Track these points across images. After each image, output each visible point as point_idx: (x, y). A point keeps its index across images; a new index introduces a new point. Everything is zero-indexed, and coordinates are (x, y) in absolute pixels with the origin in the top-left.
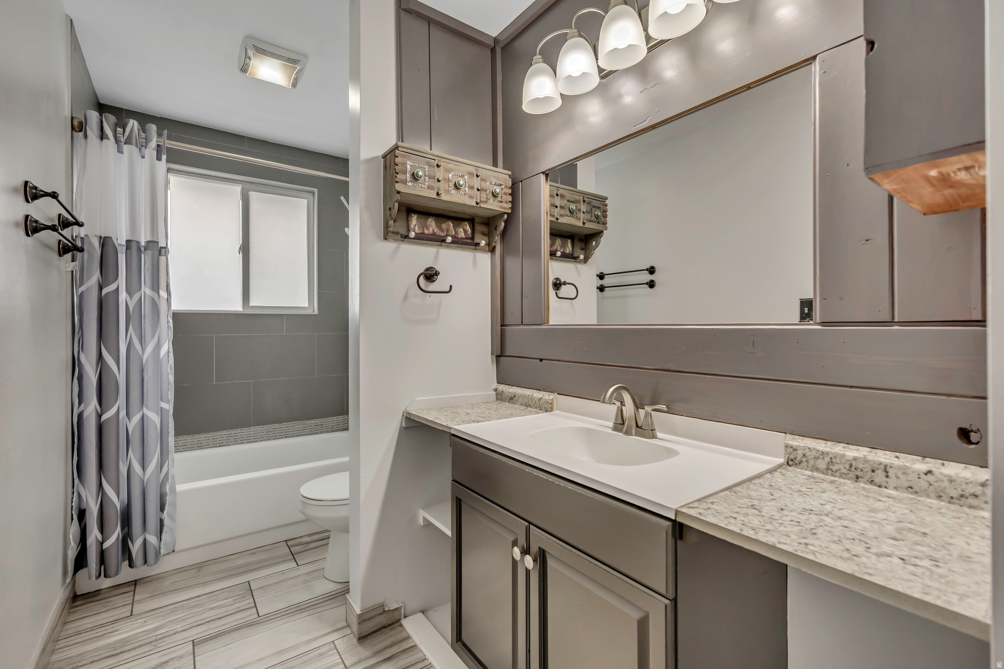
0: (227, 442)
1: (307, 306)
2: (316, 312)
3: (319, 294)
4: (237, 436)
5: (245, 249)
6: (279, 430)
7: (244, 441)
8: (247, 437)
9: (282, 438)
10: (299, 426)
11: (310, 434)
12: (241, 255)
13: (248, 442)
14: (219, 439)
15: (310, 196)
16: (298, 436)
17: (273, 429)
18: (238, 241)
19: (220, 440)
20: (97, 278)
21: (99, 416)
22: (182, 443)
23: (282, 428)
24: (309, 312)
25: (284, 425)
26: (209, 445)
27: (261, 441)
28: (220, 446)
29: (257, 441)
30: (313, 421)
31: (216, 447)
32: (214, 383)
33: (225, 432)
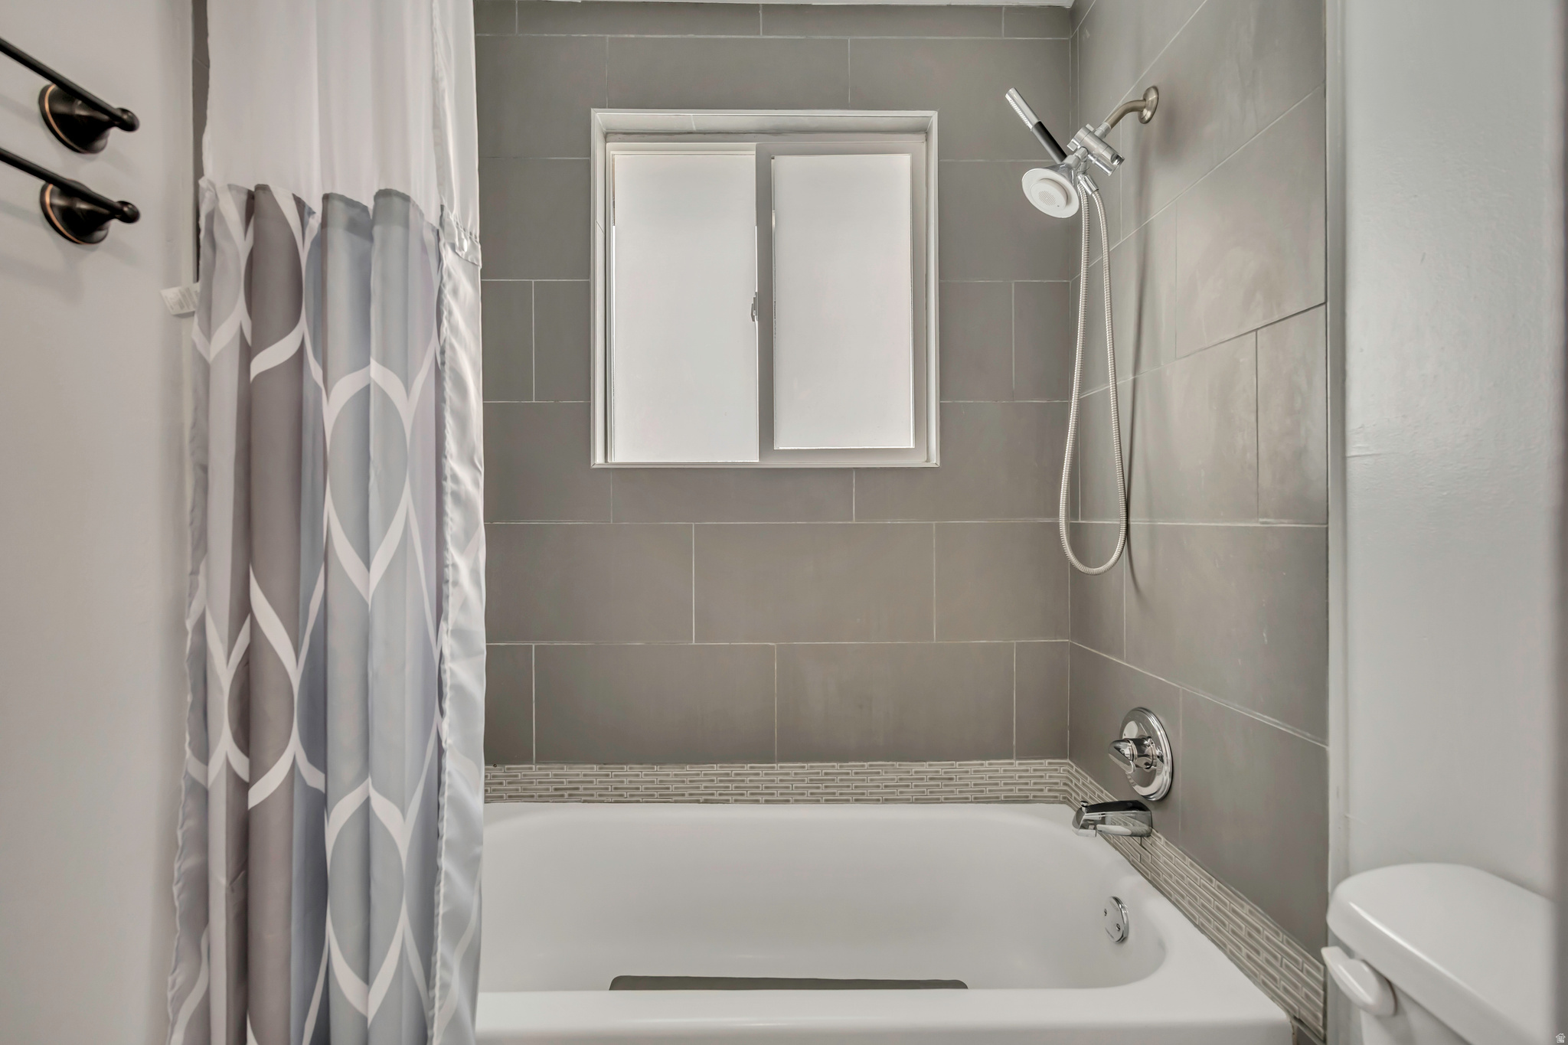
0: (720, 795)
1: (912, 446)
2: (935, 461)
3: (942, 408)
4: (743, 781)
5: (765, 307)
6: (841, 780)
7: (759, 798)
8: (766, 788)
9: (847, 801)
10: (890, 776)
11: (917, 801)
12: (757, 322)
13: (767, 802)
14: (704, 784)
15: (917, 141)
16: (887, 801)
17: (826, 774)
18: (750, 287)
19: (706, 787)
20: (235, 330)
21: (241, 787)
22: (630, 782)
23: (848, 774)
24: (917, 462)
25: (852, 767)
26: (683, 795)
27: (797, 801)
28: (706, 802)
29: (787, 801)
30: (925, 767)
31: (698, 802)
32: (694, 643)
33: (716, 769)
